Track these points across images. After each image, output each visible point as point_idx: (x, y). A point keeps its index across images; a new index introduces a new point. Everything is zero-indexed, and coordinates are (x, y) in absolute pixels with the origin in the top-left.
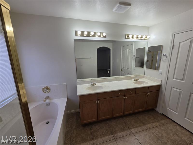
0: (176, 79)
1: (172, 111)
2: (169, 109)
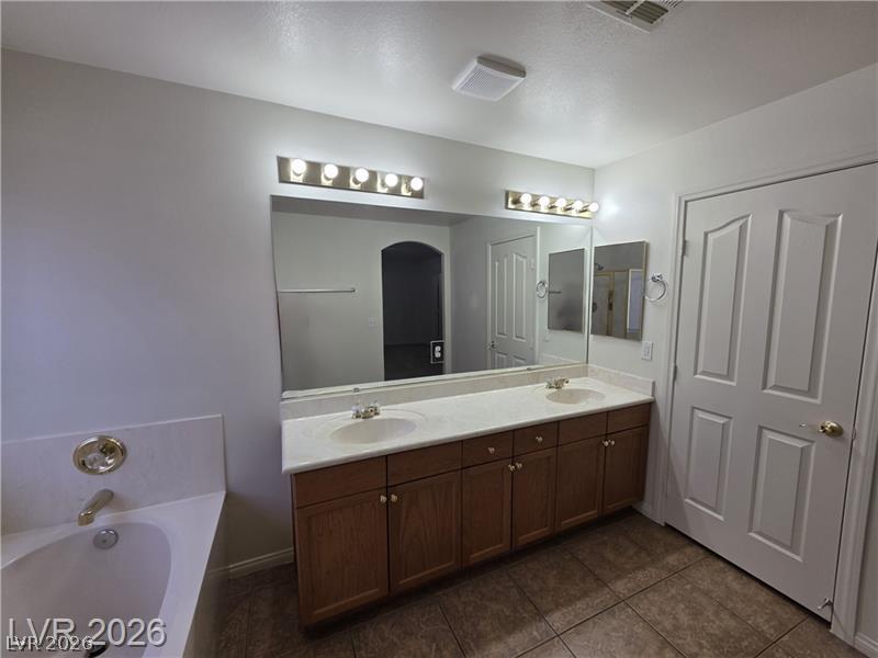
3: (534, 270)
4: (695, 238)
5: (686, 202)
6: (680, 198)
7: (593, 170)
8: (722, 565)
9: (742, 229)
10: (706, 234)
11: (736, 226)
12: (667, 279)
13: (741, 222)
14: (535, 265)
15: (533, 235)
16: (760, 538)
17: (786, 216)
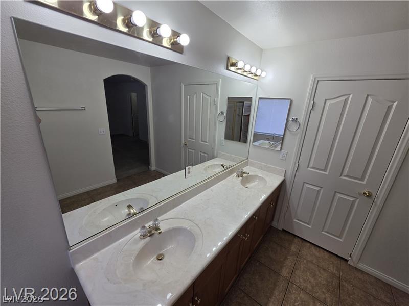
0: (312, 168)
1: (302, 223)
2: (297, 221)
3: (216, 105)
4: (319, 102)
5: (318, 81)
6: (315, 78)
7: (262, 50)
8: (308, 244)
9: (346, 101)
10: (326, 100)
11: (343, 98)
12: (301, 120)
13: (346, 97)
14: (217, 101)
15: (217, 84)
16: (327, 234)
17: (369, 98)
